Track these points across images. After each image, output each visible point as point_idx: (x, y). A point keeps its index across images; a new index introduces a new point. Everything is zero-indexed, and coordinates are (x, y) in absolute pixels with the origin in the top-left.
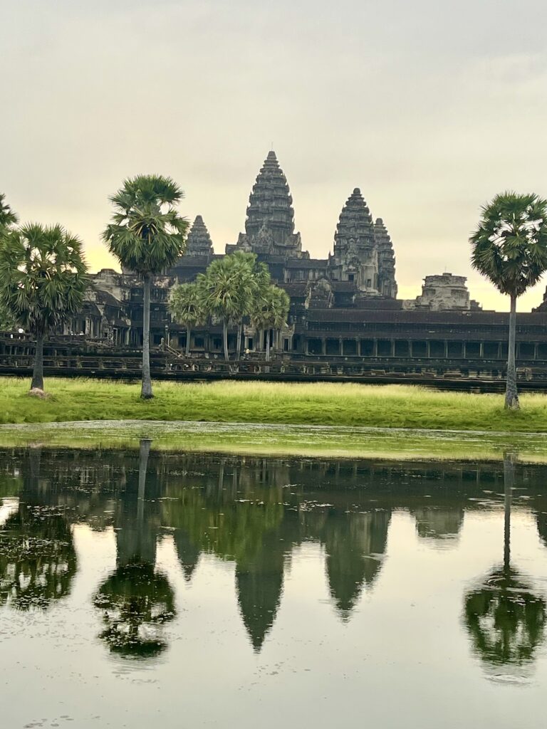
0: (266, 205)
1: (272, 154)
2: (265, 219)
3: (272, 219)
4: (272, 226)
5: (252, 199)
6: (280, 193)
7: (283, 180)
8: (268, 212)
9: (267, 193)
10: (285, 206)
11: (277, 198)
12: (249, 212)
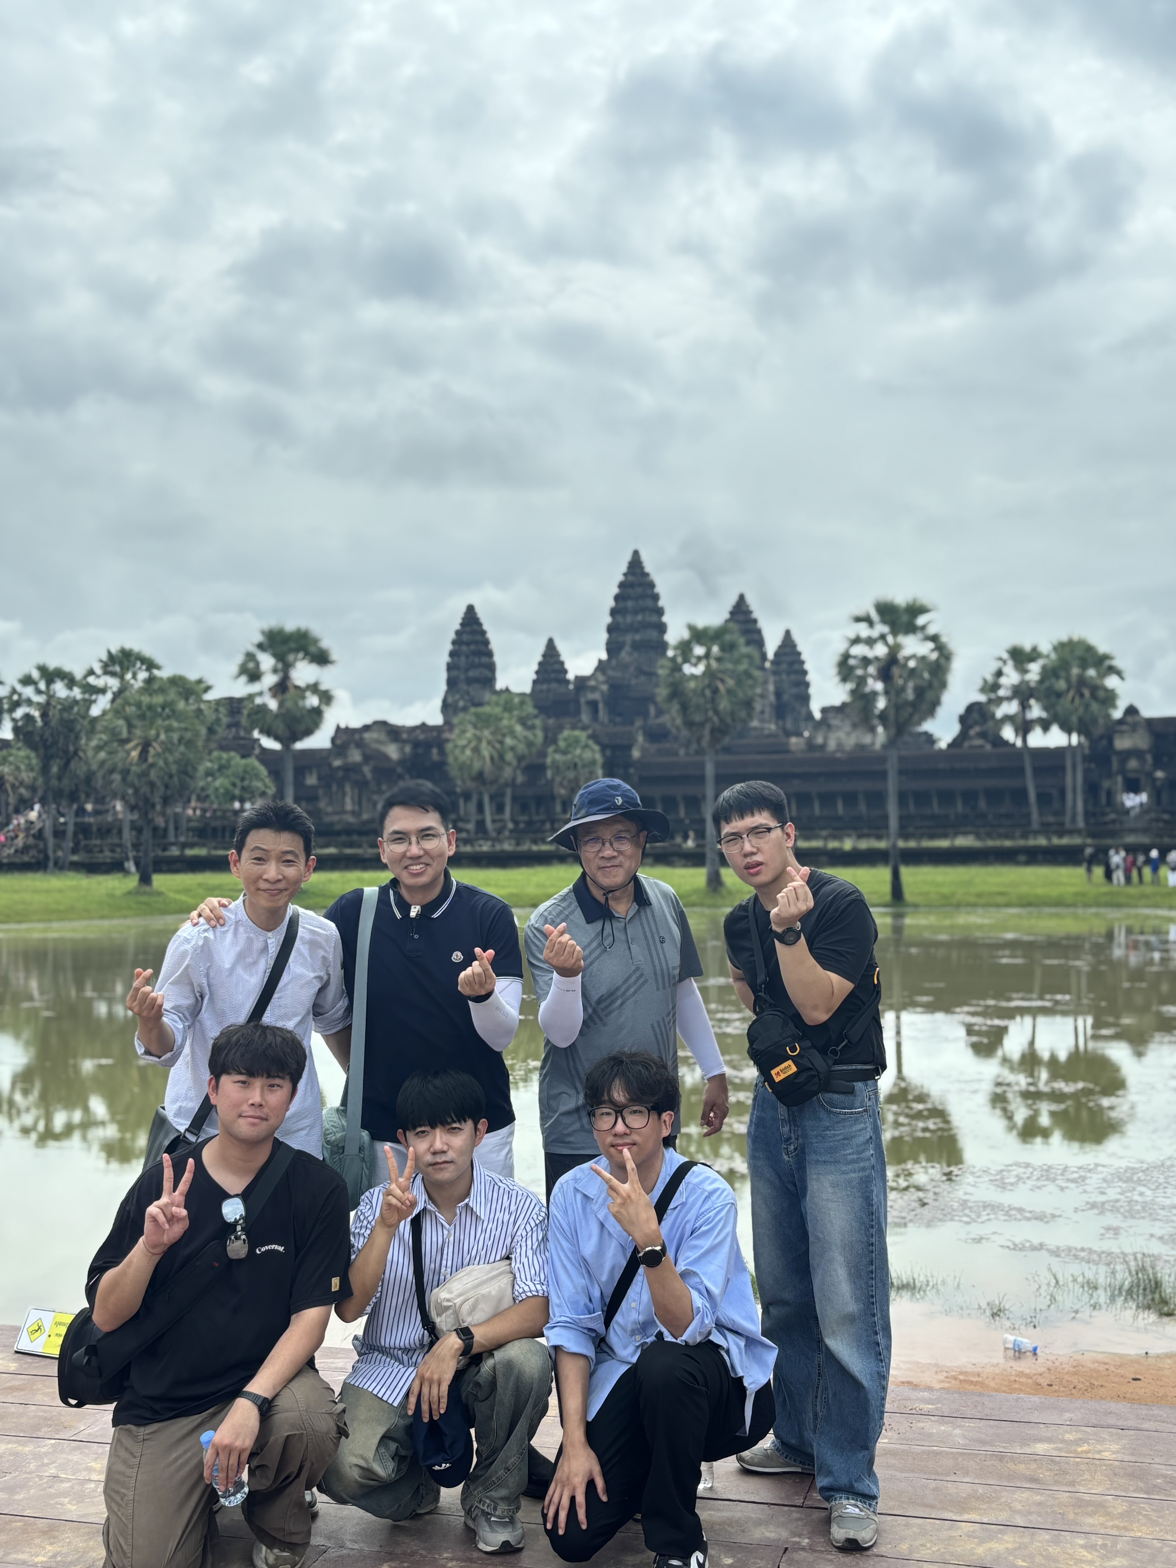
0: (629, 619)
1: (636, 553)
2: (629, 638)
3: (638, 637)
4: (636, 646)
5: (613, 612)
6: (649, 603)
7: (652, 585)
8: (632, 628)
9: (630, 604)
10: (654, 618)
11: (643, 610)
12: (610, 629)
